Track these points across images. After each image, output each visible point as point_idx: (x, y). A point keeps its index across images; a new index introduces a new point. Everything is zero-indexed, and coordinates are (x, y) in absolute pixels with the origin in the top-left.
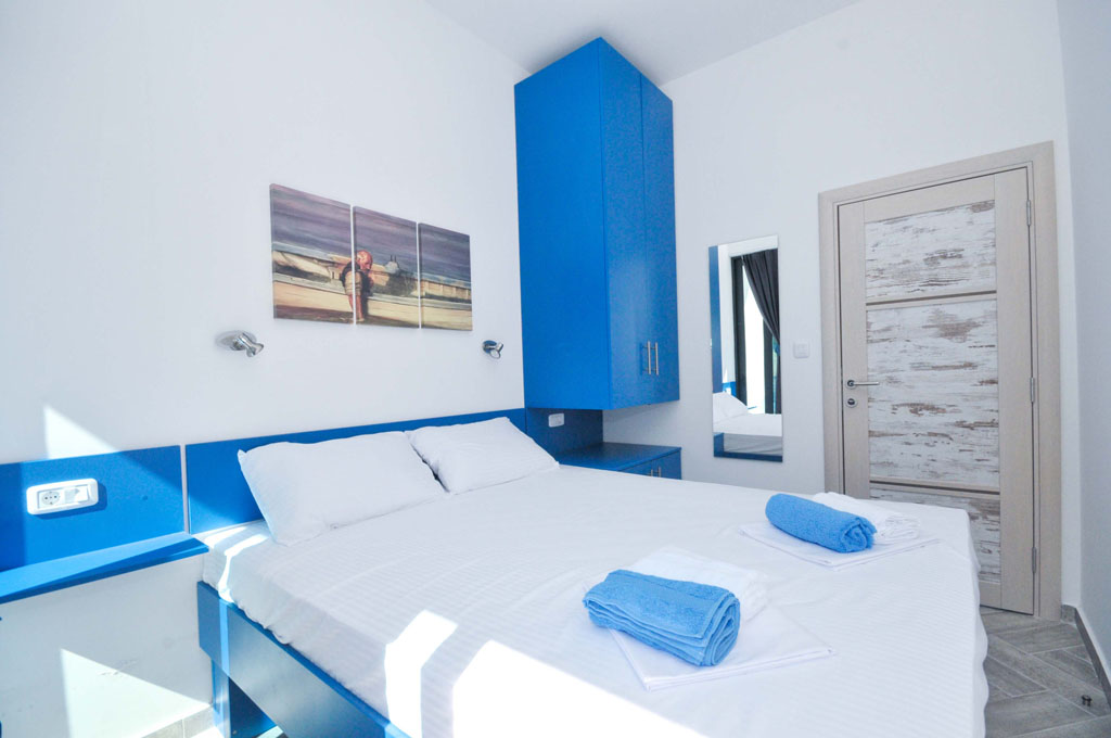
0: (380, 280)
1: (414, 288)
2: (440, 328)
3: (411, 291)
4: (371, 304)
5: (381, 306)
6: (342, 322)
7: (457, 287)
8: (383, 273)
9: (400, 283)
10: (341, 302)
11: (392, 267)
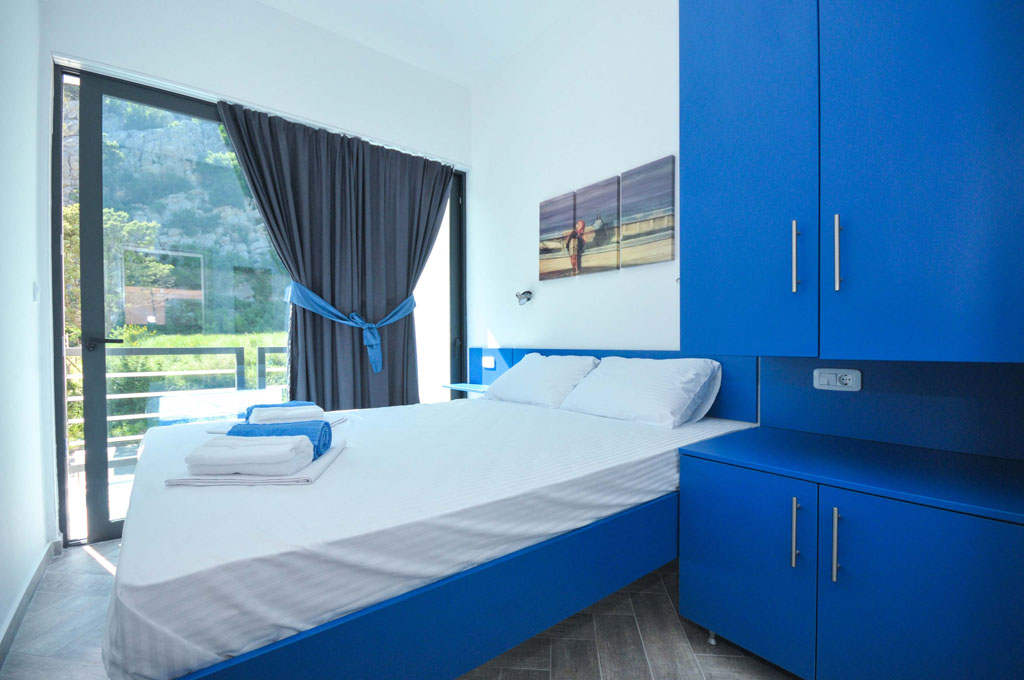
0: (588, 238)
1: (612, 235)
2: (636, 265)
3: (610, 239)
4: (583, 259)
5: (590, 258)
6: (566, 276)
7: (654, 219)
8: (591, 232)
9: (603, 236)
10: (565, 263)
11: (597, 224)
